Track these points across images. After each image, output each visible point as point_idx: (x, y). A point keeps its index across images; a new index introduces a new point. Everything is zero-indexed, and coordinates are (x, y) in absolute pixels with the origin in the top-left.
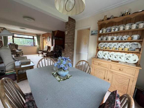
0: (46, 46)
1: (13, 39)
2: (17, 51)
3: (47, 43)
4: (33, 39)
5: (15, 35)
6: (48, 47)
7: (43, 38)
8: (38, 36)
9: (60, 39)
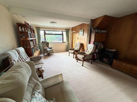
0: (78, 44)
1: (45, 36)
2: (48, 50)
3: (78, 39)
4: (62, 34)
5: (47, 32)
6: (80, 45)
7: (72, 33)
8: (67, 30)
9: (103, 31)
